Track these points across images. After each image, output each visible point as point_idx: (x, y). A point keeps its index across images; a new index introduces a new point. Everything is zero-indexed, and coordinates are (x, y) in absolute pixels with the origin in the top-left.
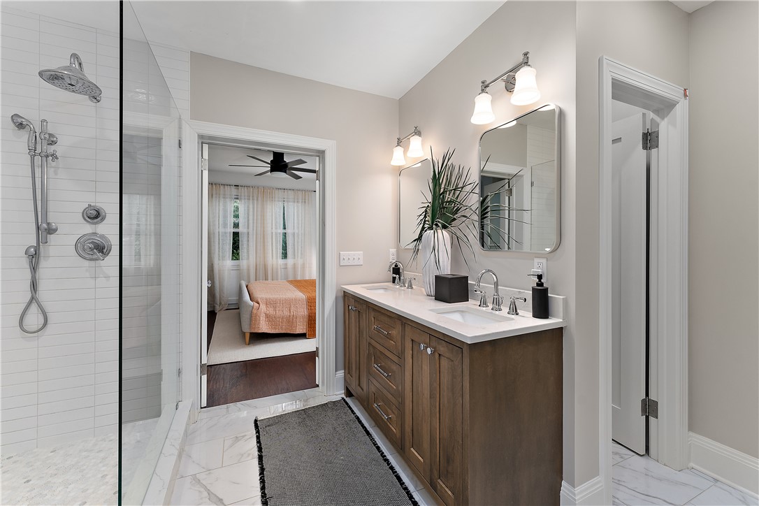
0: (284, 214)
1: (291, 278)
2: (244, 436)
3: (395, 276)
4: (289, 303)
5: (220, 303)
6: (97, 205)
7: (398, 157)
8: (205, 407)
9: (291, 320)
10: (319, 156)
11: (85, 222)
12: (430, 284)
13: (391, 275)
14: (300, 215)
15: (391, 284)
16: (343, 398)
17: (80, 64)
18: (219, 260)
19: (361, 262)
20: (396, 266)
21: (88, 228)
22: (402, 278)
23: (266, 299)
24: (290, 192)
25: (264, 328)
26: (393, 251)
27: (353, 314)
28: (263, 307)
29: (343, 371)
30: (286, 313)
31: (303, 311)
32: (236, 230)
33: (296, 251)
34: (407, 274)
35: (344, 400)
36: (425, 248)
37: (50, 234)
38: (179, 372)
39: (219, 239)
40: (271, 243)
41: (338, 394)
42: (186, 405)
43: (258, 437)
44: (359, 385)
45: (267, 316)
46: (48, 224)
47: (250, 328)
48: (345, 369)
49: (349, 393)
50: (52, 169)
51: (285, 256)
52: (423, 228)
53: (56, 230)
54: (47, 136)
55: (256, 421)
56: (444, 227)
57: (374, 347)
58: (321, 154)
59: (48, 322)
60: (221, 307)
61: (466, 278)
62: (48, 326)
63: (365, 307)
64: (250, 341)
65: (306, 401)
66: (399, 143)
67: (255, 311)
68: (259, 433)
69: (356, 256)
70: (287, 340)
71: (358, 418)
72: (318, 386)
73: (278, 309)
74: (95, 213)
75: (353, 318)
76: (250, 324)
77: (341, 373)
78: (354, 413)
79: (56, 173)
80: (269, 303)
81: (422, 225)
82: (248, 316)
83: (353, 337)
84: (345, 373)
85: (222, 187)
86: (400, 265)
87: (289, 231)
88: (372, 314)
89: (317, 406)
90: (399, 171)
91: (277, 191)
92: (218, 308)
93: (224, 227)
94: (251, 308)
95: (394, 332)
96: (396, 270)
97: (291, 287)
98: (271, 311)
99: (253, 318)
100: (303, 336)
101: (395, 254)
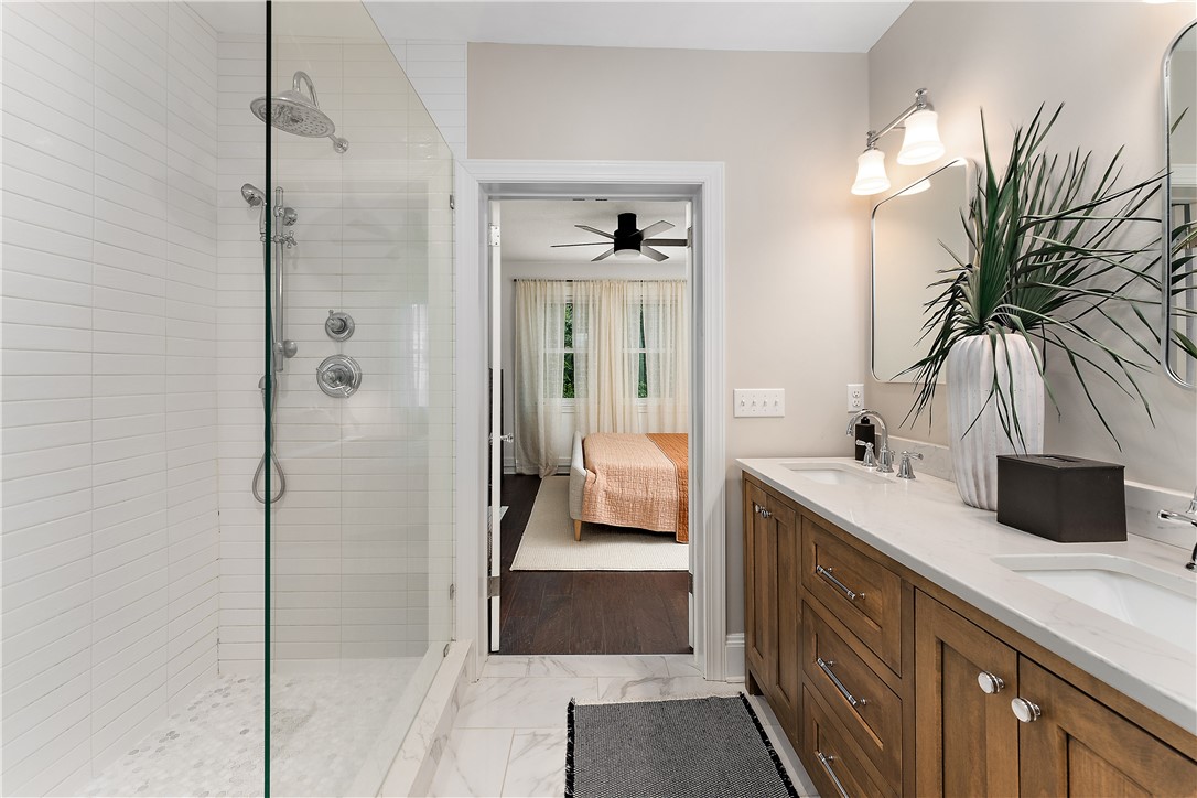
0: (642, 322)
1: (654, 430)
2: (548, 736)
3: (862, 443)
4: (645, 476)
5: (547, 464)
6: (344, 311)
7: (871, 175)
8: (496, 653)
9: (648, 507)
10: (690, 200)
11: (328, 338)
12: (975, 476)
13: (851, 441)
14: (669, 322)
15: (851, 462)
16: (742, 696)
17: (311, 88)
18: (545, 397)
19: (781, 411)
20: (865, 421)
21: (331, 348)
22: (882, 451)
23: (608, 466)
24: (650, 285)
25: (603, 516)
26: (856, 387)
27: (763, 523)
28: (602, 480)
29: (742, 635)
30: (641, 494)
31: (670, 493)
32: (569, 351)
33: (662, 385)
34: (896, 442)
35: (745, 701)
36: (958, 381)
37: (289, 357)
38: (452, 590)
39: (545, 366)
40: (621, 372)
41: (731, 684)
42: (459, 651)
43: (570, 748)
44: (779, 683)
45: (609, 495)
46: (286, 343)
47: (581, 514)
48: (746, 632)
49: (754, 688)
50: (291, 261)
51: (643, 391)
52: (946, 331)
53: (295, 351)
54: (282, 211)
55: (571, 706)
56: (1029, 323)
57: (816, 616)
58: (693, 193)
59: (287, 488)
60: (548, 470)
61: (1117, 473)
62: (288, 495)
63: (791, 514)
64: (581, 533)
65: (667, 681)
66: (872, 141)
67: (588, 486)
68: (573, 740)
69: (767, 397)
70: (640, 541)
71: (776, 758)
72: (691, 651)
73: (626, 485)
74: (339, 323)
75: (764, 531)
76: (582, 508)
77: (737, 640)
78: (768, 744)
79: (295, 268)
80: (610, 473)
81: (941, 325)
82: (579, 493)
83: (765, 575)
84: (746, 639)
85: (549, 284)
86: (875, 420)
87: (650, 351)
88: (812, 536)
89: (688, 701)
90: (873, 208)
91: (630, 285)
92: (543, 472)
93: (553, 347)
94: (583, 481)
95: (877, 599)
96: (865, 431)
97: (652, 447)
98: (615, 488)
99: (586, 497)
100: (669, 537)
101: (861, 394)
